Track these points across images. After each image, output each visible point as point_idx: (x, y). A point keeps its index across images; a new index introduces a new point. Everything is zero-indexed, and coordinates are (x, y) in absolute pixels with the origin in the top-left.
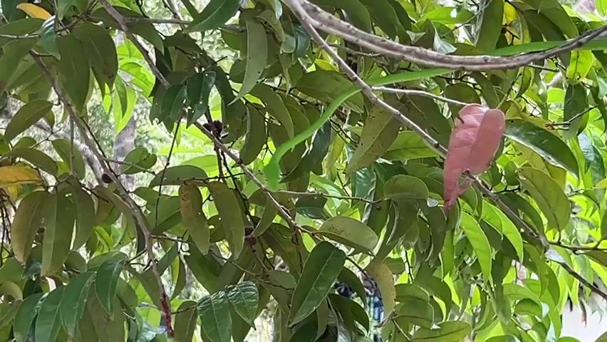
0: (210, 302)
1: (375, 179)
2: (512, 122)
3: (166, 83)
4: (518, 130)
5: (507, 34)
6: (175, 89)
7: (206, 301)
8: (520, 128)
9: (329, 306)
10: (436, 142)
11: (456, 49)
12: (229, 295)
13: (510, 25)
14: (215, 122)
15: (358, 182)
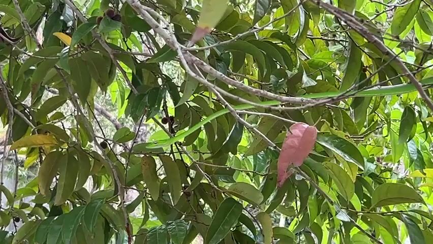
0: (156, 230)
1: (270, 160)
2: (324, 133)
3: (136, 92)
4: (327, 139)
5: (367, 73)
6: (142, 96)
7: (153, 231)
8: (328, 138)
9: (233, 239)
10: (275, 145)
11: (316, 83)
12: (168, 227)
13: (369, 67)
14: (171, 117)
15: (258, 162)
